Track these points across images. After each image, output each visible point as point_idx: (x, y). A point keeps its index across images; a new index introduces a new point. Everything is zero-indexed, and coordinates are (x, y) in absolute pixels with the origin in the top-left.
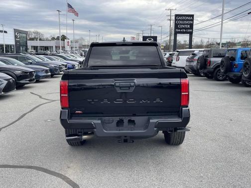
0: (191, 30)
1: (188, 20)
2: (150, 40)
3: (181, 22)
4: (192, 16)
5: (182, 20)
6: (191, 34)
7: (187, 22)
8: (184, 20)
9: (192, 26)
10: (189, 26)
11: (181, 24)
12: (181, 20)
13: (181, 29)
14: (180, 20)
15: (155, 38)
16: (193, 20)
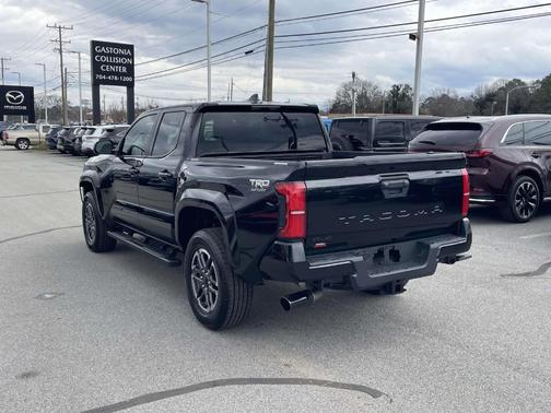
0: (129, 79)
1: (121, 56)
2: (15, 94)
3: (106, 59)
4: (131, 48)
5: (109, 55)
6: (130, 86)
7: (121, 60)
8: (113, 55)
9: (131, 68)
10: (124, 70)
11: (106, 63)
12: (106, 55)
13: (107, 74)
14: (103, 54)
15: (29, 91)
16: (132, 57)
